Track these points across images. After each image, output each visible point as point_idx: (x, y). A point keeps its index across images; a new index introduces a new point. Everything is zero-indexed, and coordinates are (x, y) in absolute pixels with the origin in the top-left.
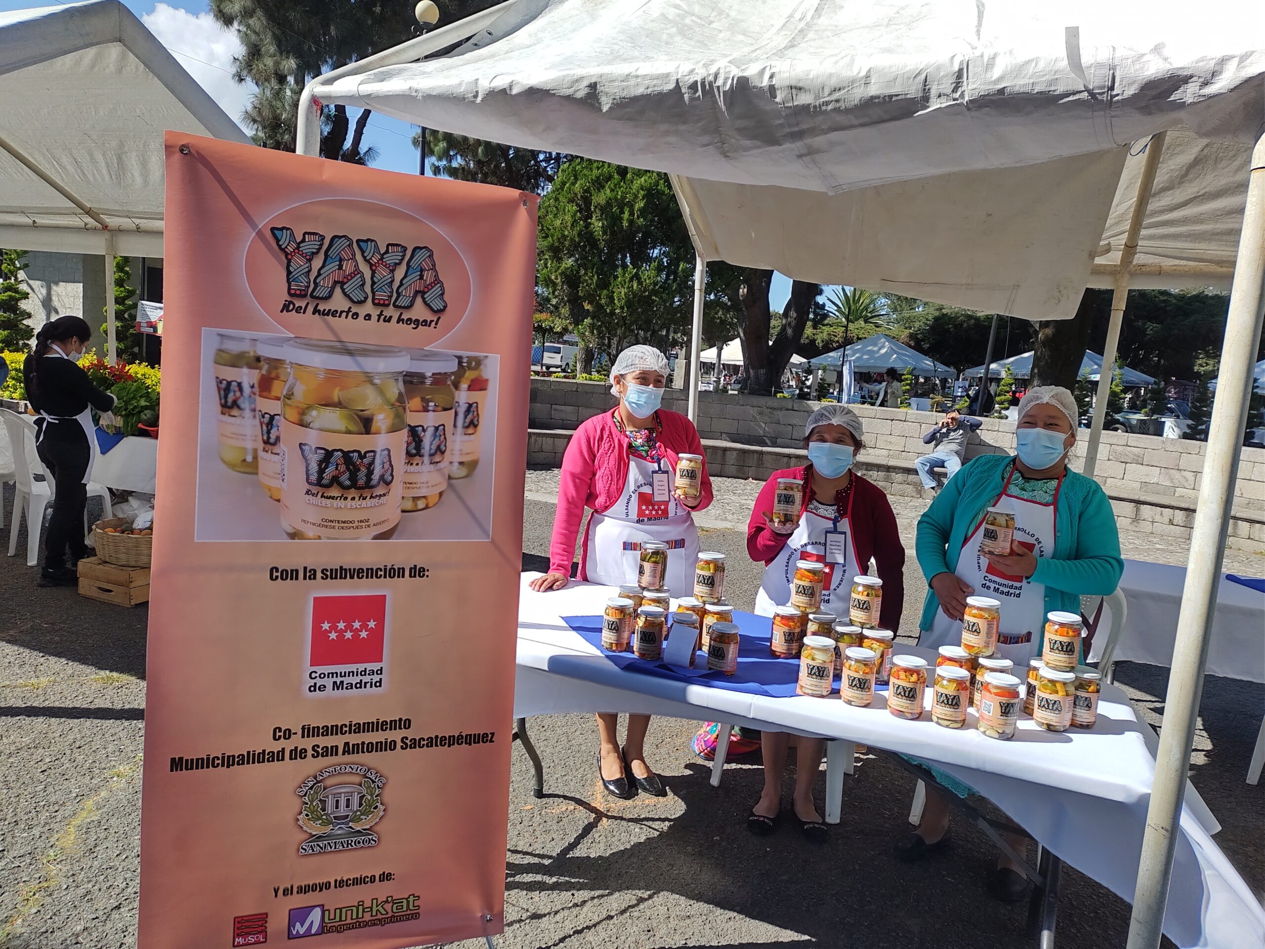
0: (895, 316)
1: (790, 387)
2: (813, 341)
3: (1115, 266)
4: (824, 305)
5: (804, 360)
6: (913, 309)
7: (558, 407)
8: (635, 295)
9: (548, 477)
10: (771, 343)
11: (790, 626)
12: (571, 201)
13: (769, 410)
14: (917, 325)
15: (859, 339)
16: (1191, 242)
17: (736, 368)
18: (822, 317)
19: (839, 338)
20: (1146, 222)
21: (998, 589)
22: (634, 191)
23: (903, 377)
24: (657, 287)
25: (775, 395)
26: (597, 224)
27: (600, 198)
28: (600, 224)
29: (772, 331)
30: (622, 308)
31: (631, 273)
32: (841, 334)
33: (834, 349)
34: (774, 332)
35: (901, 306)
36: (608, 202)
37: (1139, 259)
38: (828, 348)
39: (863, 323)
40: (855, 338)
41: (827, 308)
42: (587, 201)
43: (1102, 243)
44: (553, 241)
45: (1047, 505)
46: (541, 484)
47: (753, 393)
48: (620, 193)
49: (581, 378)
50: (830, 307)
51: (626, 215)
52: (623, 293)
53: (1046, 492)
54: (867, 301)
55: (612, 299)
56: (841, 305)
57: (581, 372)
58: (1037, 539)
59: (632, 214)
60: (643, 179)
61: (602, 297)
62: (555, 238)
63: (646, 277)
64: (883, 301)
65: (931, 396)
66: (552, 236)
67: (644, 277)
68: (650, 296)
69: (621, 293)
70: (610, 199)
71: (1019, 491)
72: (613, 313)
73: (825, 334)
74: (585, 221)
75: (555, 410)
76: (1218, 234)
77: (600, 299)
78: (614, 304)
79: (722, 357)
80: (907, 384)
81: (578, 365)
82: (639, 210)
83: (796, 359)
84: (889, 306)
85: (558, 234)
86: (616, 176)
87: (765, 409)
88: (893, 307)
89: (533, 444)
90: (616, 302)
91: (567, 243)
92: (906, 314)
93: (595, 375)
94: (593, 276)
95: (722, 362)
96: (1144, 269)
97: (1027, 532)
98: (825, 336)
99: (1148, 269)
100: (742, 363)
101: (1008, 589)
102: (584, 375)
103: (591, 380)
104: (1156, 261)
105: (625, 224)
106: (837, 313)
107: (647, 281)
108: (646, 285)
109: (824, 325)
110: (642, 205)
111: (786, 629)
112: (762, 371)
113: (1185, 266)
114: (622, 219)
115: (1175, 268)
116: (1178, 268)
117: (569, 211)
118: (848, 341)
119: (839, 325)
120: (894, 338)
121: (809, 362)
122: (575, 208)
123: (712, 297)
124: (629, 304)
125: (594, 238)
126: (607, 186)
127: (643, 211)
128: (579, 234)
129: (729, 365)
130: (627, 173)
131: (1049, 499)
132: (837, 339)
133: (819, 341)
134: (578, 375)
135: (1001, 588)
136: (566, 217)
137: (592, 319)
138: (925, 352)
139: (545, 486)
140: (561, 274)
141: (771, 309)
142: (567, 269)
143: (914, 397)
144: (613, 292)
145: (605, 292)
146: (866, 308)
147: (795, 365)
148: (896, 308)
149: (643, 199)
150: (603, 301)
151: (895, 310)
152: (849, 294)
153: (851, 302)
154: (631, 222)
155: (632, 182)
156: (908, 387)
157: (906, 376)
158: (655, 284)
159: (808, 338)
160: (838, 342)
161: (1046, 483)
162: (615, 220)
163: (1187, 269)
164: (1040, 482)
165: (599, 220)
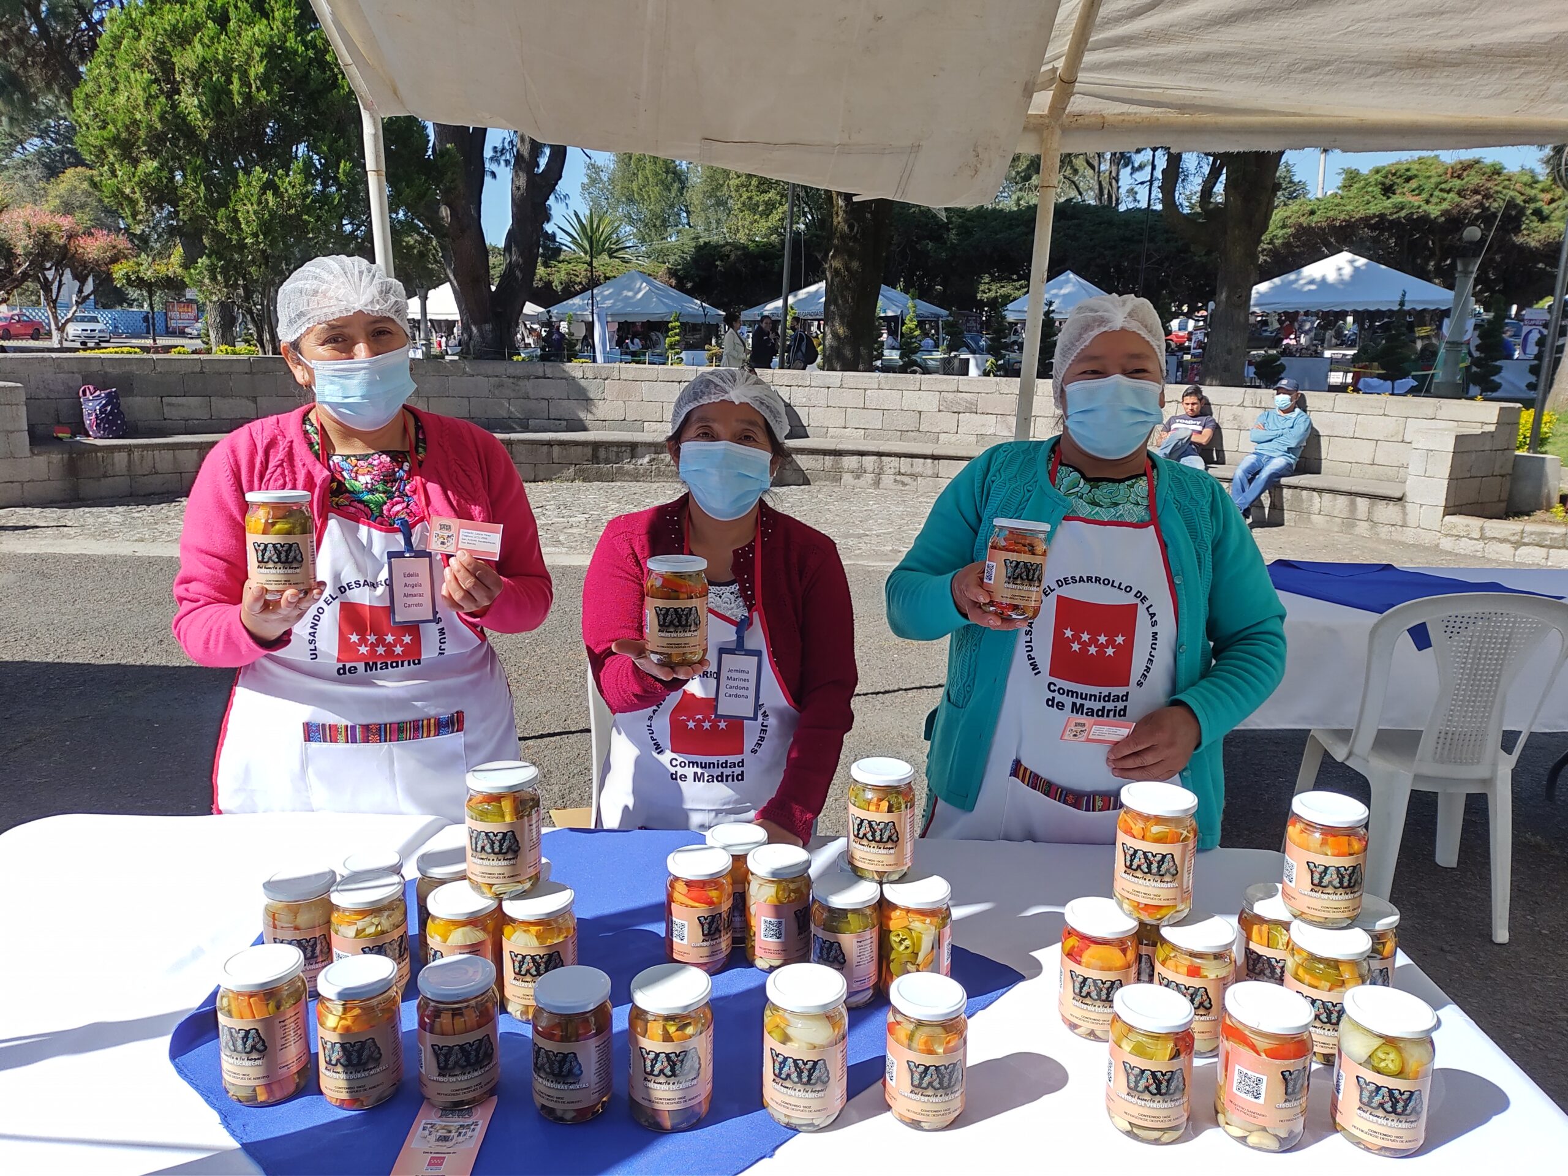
0: (644, 249)
1: (527, 346)
2: (549, 284)
3: (1041, 116)
4: (554, 235)
5: (541, 310)
6: (663, 239)
7: (173, 400)
8: (273, 215)
9: (172, 514)
10: (493, 288)
11: (710, 903)
12: (137, 66)
13: (511, 380)
14: (672, 259)
15: (607, 278)
16: (1152, 73)
17: (450, 324)
18: (554, 253)
19: (582, 278)
20: (1095, 38)
21: (1082, 705)
22: (245, 48)
23: (670, 325)
24: (308, 201)
25: (510, 359)
26: (189, 102)
27: (186, 59)
28: (196, 102)
29: (492, 272)
30: (255, 235)
31: (260, 179)
32: (583, 273)
33: (576, 294)
34: (496, 273)
35: (649, 235)
36: (201, 65)
37: (1077, 104)
38: (569, 292)
39: (607, 258)
40: (602, 277)
41: (558, 239)
42: (167, 67)
43: (1044, 69)
44: (118, 130)
45: (1141, 525)
46: (160, 527)
47: (480, 356)
48: (220, 51)
49: (220, 352)
50: (561, 237)
51: (235, 86)
52: (251, 212)
53: (1138, 504)
54: (608, 230)
55: (235, 221)
56: (576, 236)
57: (218, 344)
58: (1138, 594)
59: (245, 82)
60: (256, 29)
61: (219, 219)
62: (120, 124)
63: (286, 184)
64: (628, 228)
65: (706, 347)
66: (114, 122)
67: (284, 185)
68: (299, 215)
69: (247, 212)
70: (205, 60)
71: (1088, 508)
72: (242, 246)
73: (563, 272)
74: (169, 97)
75: (169, 404)
76: (1189, 61)
77: (216, 223)
78: (241, 230)
79: (428, 310)
80: (676, 334)
81: (211, 333)
82: (257, 77)
83: (530, 308)
84: (634, 234)
85: (122, 119)
86: (210, 24)
87: (505, 379)
88: (640, 236)
89: (137, 462)
90: (243, 226)
91: (142, 133)
92: (657, 245)
93: (241, 346)
94: (198, 186)
95: (429, 317)
96: (1081, 120)
97: (1116, 584)
98: (563, 276)
99: (1087, 121)
100: (457, 317)
101: (1102, 703)
102: (223, 347)
103: (235, 353)
104: (1097, 107)
105: (238, 99)
106: (573, 247)
107: (290, 191)
108: (289, 197)
109: (559, 262)
110: (261, 70)
111: (703, 910)
112: (488, 327)
113: (1135, 114)
114: (230, 92)
115: (1121, 118)
116: (1127, 118)
117: (136, 81)
118: (593, 283)
119: (578, 260)
120: (650, 275)
121: (549, 312)
122: (147, 75)
123: (401, 214)
124: (266, 228)
125: (188, 125)
126: (196, 39)
127: (265, 81)
128: (162, 118)
129: (439, 322)
130: (229, 21)
131: (1140, 513)
132: (578, 280)
133: (556, 283)
134: (214, 349)
135: (1088, 704)
136: (134, 91)
137: (209, 256)
138: (691, 293)
139: (168, 529)
140: (138, 184)
141: (487, 242)
142: (148, 175)
143: (685, 349)
144: (236, 211)
145: (222, 211)
146: (609, 237)
147: (532, 318)
148: (644, 238)
149: (261, 61)
150: (222, 227)
151: (643, 241)
152: (584, 221)
153: (589, 230)
154: (248, 98)
155: (239, 35)
156: (677, 338)
157: (674, 324)
158: (305, 196)
159: (541, 279)
160: (580, 283)
161: (1132, 486)
162: (218, 97)
163: (1139, 120)
164: (1122, 486)
165: (193, 95)
